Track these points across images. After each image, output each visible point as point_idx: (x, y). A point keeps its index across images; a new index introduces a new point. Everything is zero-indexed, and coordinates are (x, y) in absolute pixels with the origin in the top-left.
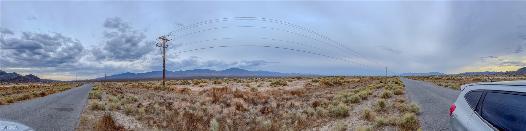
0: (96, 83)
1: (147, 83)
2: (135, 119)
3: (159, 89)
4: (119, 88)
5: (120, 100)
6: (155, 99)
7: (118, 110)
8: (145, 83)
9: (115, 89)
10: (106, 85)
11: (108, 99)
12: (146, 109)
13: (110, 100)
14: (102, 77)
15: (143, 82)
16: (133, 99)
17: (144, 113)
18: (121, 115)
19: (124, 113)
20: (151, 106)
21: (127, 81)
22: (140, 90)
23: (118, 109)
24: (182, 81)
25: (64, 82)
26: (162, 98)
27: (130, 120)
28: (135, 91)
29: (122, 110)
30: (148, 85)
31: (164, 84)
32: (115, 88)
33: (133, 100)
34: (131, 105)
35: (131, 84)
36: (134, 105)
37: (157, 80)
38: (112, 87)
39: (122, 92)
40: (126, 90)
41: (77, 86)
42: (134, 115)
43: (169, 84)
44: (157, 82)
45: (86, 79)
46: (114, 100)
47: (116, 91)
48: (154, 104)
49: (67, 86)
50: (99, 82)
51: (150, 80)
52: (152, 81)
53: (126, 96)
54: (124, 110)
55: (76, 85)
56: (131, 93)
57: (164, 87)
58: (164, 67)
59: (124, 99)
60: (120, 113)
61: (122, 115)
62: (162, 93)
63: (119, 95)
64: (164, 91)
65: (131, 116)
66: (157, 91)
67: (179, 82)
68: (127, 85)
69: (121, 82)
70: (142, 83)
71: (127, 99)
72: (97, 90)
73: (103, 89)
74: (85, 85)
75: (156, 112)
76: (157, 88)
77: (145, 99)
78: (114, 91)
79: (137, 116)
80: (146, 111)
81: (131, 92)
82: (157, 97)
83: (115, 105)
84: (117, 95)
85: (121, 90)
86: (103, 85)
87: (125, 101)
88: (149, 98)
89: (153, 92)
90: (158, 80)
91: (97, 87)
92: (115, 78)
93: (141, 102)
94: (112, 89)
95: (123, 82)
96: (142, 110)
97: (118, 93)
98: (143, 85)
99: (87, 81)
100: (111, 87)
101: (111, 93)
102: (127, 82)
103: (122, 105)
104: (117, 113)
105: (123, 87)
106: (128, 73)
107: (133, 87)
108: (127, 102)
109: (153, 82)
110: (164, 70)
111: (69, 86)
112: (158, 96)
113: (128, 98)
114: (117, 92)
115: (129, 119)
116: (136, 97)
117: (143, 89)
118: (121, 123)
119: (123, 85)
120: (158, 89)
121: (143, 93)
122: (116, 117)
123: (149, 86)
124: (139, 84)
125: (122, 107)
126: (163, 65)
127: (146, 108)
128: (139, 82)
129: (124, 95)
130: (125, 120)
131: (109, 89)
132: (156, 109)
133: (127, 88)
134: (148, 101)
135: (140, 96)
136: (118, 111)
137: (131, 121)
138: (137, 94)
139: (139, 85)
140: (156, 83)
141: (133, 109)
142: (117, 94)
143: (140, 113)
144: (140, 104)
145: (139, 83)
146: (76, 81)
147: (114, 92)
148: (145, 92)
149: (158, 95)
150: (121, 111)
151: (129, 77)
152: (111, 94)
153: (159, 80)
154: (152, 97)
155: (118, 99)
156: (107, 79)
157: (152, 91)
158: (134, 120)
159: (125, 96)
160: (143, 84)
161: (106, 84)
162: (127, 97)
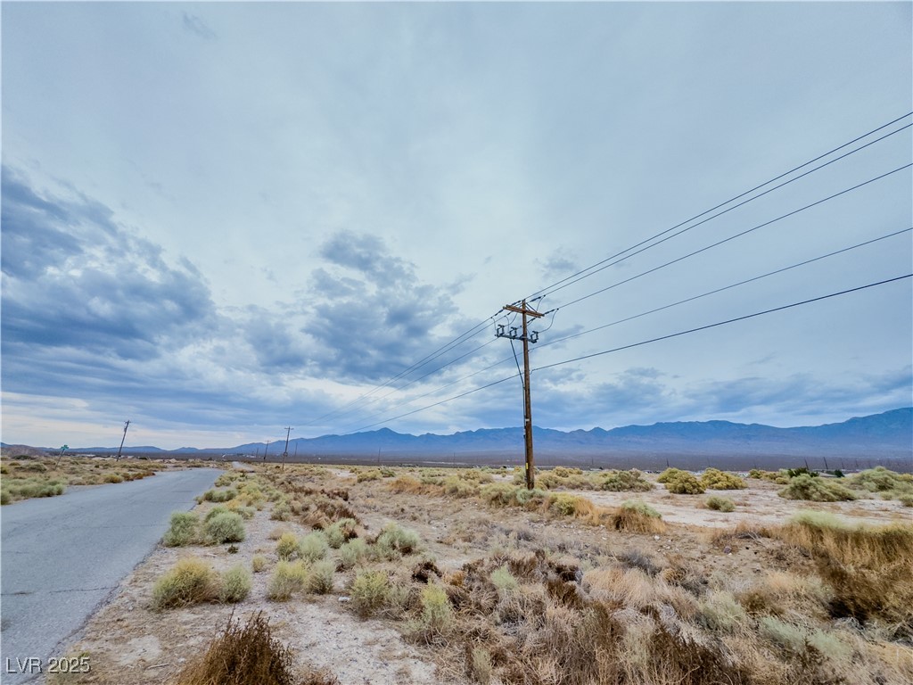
0: (237, 465)
1: (461, 477)
2: (399, 635)
3: (511, 502)
4: (338, 494)
5: (336, 547)
6: (496, 543)
7: (317, 597)
8: (452, 477)
9: (323, 499)
10: (282, 477)
11: (275, 544)
12: (453, 587)
13: (286, 552)
14: (273, 440)
15: (442, 471)
16: (397, 543)
17: (448, 609)
18: (328, 623)
19: (345, 608)
20: (475, 575)
21: (378, 463)
22: (428, 503)
23: (322, 589)
24: (612, 474)
25: (26, 453)
26: (522, 542)
27: (376, 641)
28: (406, 508)
29: (340, 593)
30: (463, 485)
31: (530, 485)
32: (323, 492)
33: (394, 547)
34: (386, 566)
35: (391, 475)
36: (398, 571)
37: (499, 464)
38: (309, 486)
39: (350, 510)
40: (370, 501)
41: (113, 481)
42: (396, 619)
43: (552, 483)
44: (497, 473)
45: (187, 446)
46: (305, 548)
47: (323, 507)
48: (493, 568)
49: (37, 475)
50: (249, 462)
51: (471, 462)
52: (477, 469)
53: (366, 528)
54: (348, 595)
55: (110, 473)
56: (388, 514)
57: (532, 496)
58: (528, 415)
59: (352, 541)
60: (325, 611)
61: (335, 620)
62: (522, 521)
63: (336, 527)
64: (533, 515)
65: (378, 623)
66: (501, 512)
67: (596, 477)
68: (374, 479)
69: (353, 467)
70: (437, 473)
71: (370, 542)
72: (230, 497)
73: (260, 494)
74: (168, 477)
75: (501, 606)
76: (499, 500)
77: (449, 544)
78: (313, 507)
79: (412, 625)
80: (455, 600)
81: (387, 510)
82: (503, 536)
83: (305, 572)
84: (325, 524)
85: (346, 499)
86: (268, 477)
87: (356, 550)
88: (465, 541)
89: (484, 515)
90: (501, 463)
91: (232, 488)
92: (329, 449)
93: (429, 556)
94: (307, 499)
95: (360, 468)
96: (434, 594)
97: (331, 515)
98: (441, 484)
99: (187, 458)
100: (301, 490)
101: (295, 512)
102: (376, 468)
103: (341, 569)
104: (312, 609)
105: (357, 491)
106: (386, 432)
107: (400, 488)
108: (368, 554)
109: (483, 473)
110: (528, 427)
111: (54, 476)
112: (507, 533)
113: (373, 538)
114: (329, 509)
115: (370, 636)
116: (411, 533)
117: (440, 501)
118: (321, 662)
119: (360, 481)
120: (506, 503)
121: (440, 514)
122: (302, 631)
123: (468, 487)
124: (426, 478)
125: (339, 582)
126: (522, 409)
127: (454, 583)
128: (427, 471)
129: (358, 523)
130: (345, 644)
131: (292, 495)
132: (503, 593)
133: (375, 494)
134: (463, 550)
135: (427, 526)
136: (314, 602)
137: (377, 647)
138: (415, 519)
139: (424, 482)
140: (495, 476)
141: (394, 589)
142: (323, 519)
143: (428, 611)
144: (428, 566)
145: (426, 474)
146: (119, 454)
147: (314, 513)
148: (450, 511)
149: (506, 528)
150: (330, 598)
151: (387, 449)
152: (296, 518)
153: (508, 463)
154: (479, 537)
155: (326, 545)
156: (291, 450)
157: (480, 509)
158: (397, 642)
159: (359, 530)
160: (440, 479)
161: (282, 472)
162: (369, 533)
